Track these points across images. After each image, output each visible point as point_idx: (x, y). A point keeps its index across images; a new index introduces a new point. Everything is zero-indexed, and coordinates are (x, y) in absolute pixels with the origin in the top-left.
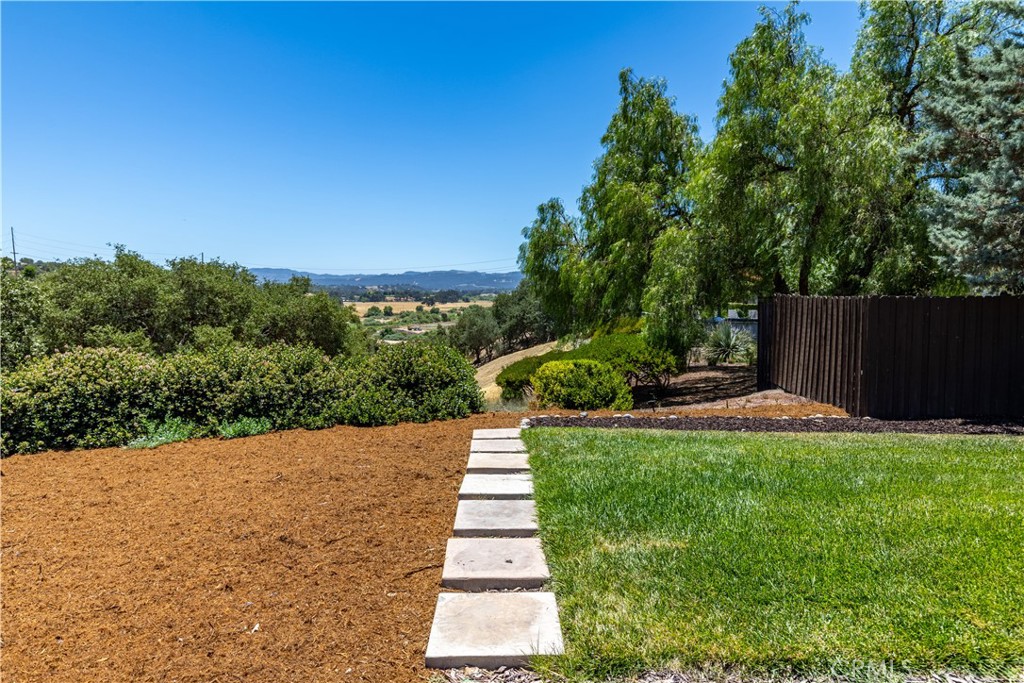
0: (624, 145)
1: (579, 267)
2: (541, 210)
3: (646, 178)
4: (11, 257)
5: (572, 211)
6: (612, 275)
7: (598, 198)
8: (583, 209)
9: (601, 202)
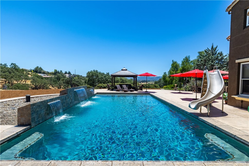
0: (173, 67)
1: (168, 79)
2: (164, 73)
3: (174, 71)
4: (75, 74)
5: (167, 73)
6: (171, 80)
7: (170, 72)
8: (168, 73)
9: (170, 73)
